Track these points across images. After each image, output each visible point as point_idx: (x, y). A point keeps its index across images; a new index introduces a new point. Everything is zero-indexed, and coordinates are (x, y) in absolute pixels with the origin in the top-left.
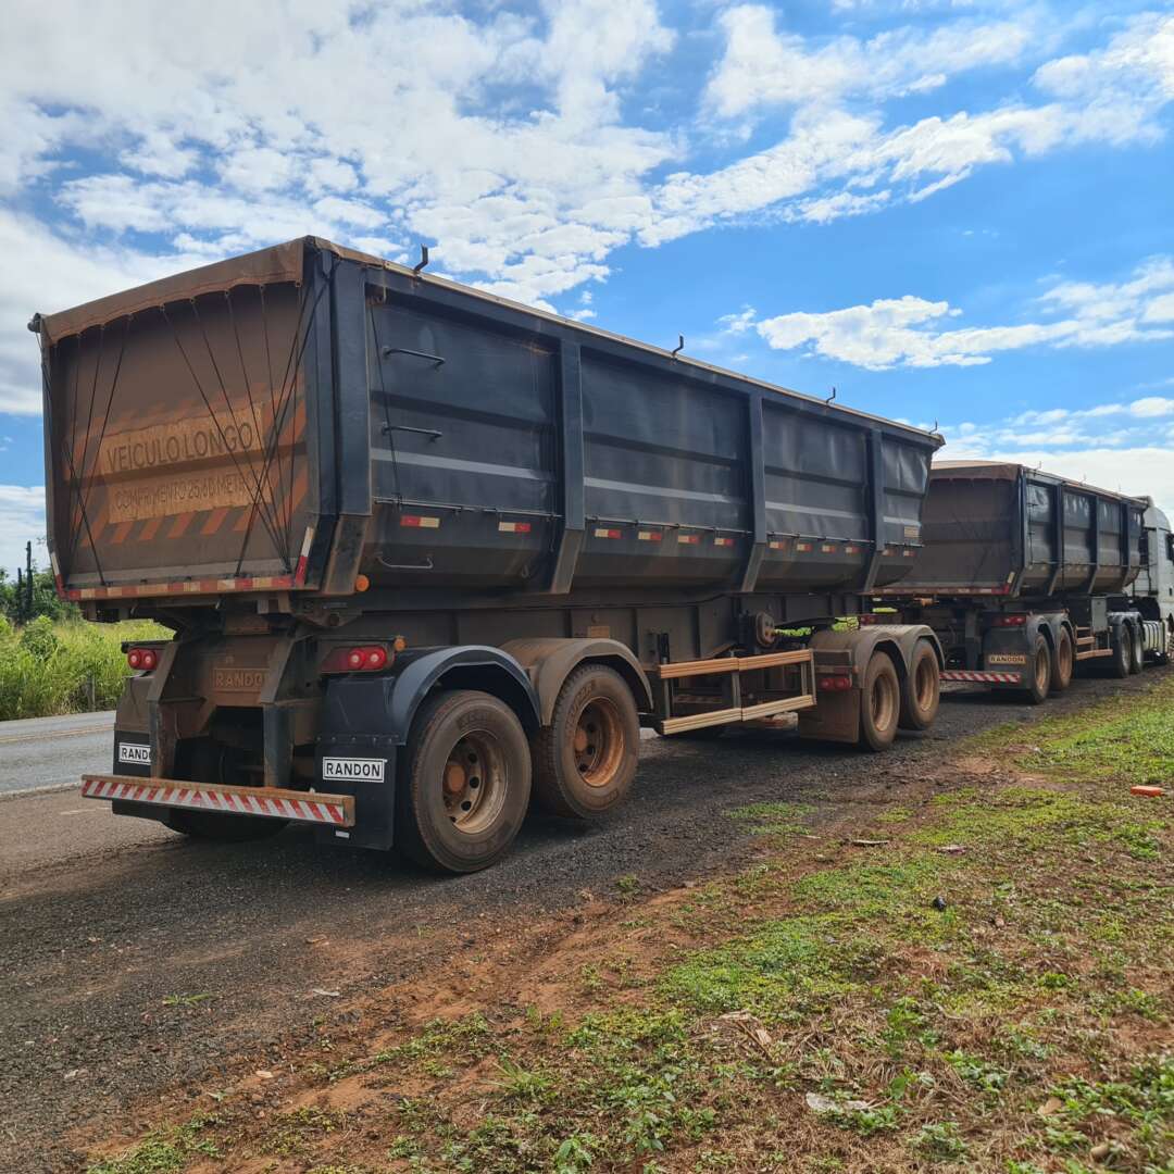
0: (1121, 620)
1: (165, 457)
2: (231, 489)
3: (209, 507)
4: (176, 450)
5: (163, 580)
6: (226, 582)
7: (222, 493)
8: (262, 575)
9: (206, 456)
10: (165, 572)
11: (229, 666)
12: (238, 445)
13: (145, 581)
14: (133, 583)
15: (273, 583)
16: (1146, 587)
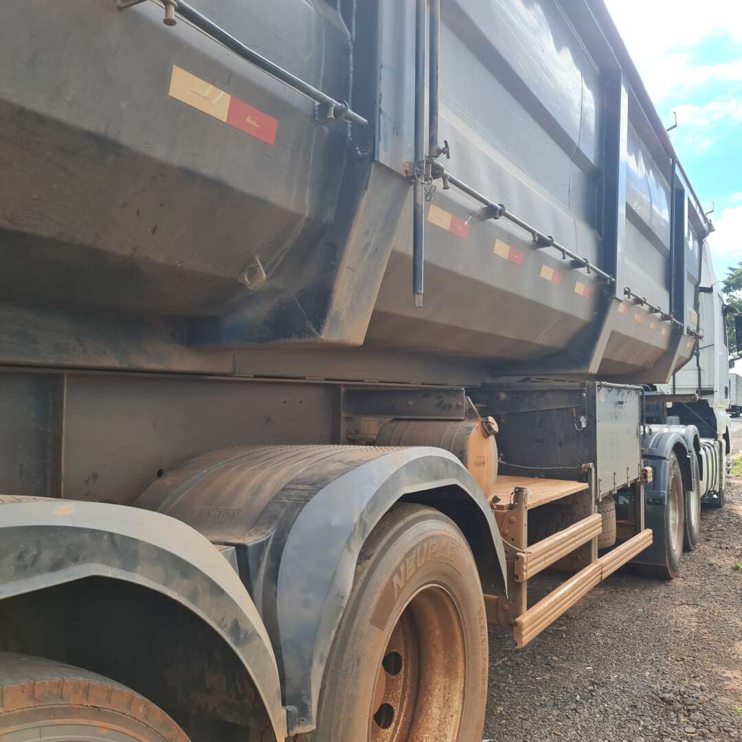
0: (669, 445)
16: (694, 384)
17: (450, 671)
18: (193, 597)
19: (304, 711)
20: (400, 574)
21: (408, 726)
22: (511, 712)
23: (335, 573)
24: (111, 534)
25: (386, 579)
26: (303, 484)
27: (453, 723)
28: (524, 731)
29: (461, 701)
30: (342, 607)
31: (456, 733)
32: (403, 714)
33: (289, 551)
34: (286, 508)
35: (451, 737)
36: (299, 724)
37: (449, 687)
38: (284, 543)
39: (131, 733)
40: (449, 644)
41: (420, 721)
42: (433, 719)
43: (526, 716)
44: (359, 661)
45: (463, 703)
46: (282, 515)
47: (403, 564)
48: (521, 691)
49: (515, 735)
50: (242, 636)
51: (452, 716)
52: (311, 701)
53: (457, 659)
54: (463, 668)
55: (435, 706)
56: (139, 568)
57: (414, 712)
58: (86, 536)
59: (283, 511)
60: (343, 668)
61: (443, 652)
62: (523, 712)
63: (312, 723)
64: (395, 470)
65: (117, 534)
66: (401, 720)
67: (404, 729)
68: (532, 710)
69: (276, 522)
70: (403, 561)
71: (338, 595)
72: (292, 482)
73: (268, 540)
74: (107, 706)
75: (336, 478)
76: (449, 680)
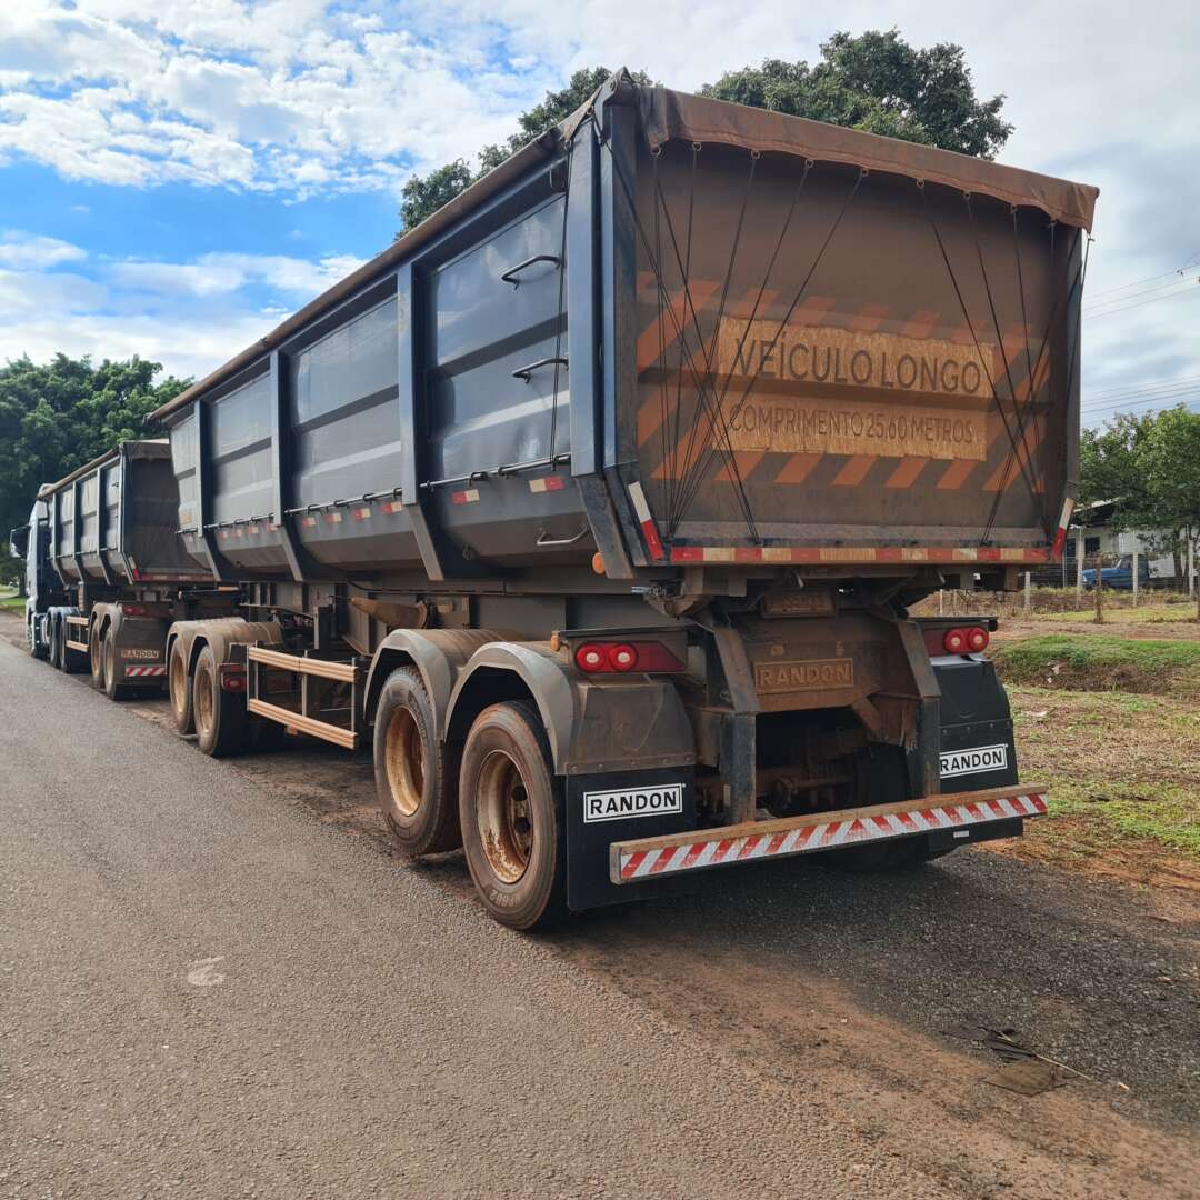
1: (845, 373)
2: (930, 436)
3: (897, 453)
4: (866, 369)
5: (868, 543)
6: (965, 551)
7: (917, 439)
8: (1012, 545)
9: (913, 388)
10: (872, 532)
11: (776, 658)
12: (960, 385)
13: (838, 543)
14: (814, 543)
15: (1025, 555)
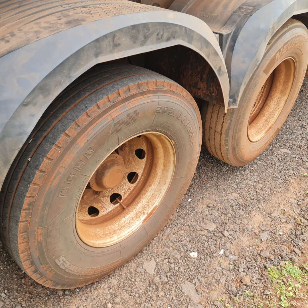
17: (283, 92)
18: (208, 56)
19: (235, 101)
20: (280, 52)
21: (260, 109)
22: (295, 109)
23: (257, 50)
24: (186, 28)
25: (274, 54)
26: (249, 6)
27: (278, 111)
28: (299, 116)
29: (284, 104)
30: (257, 65)
31: (279, 114)
32: (259, 105)
33: (240, 39)
34: (240, 18)
35: (276, 115)
36: (232, 105)
37: (281, 98)
38: (238, 35)
39: (182, 101)
40: (286, 82)
41: (265, 108)
42: (271, 108)
43: (301, 111)
44: (256, 86)
45: (285, 105)
46: (238, 21)
47: (283, 48)
48: (301, 101)
49: (295, 117)
50: (221, 73)
51: (279, 108)
52: (238, 98)
53: (287, 88)
54: (289, 92)
55: (273, 104)
56: (193, 43)
57: (264, 105)
58: (178, 28)
59: (239, 19)
60: (249, 88)
61: (282, 85)
62: (300, 109)
63: (237, 105)
64: (293, 2)
65: (188, 28)
66: (258, 107)
67: (258, 110)
68: (304, 109)
69: (235, 24)
70: (283, 47)
71: (256, 60)
72: (243, 4)
73: (231, 32)
74: (176, 91)
75: (266, 5)
76: (282, 95)
